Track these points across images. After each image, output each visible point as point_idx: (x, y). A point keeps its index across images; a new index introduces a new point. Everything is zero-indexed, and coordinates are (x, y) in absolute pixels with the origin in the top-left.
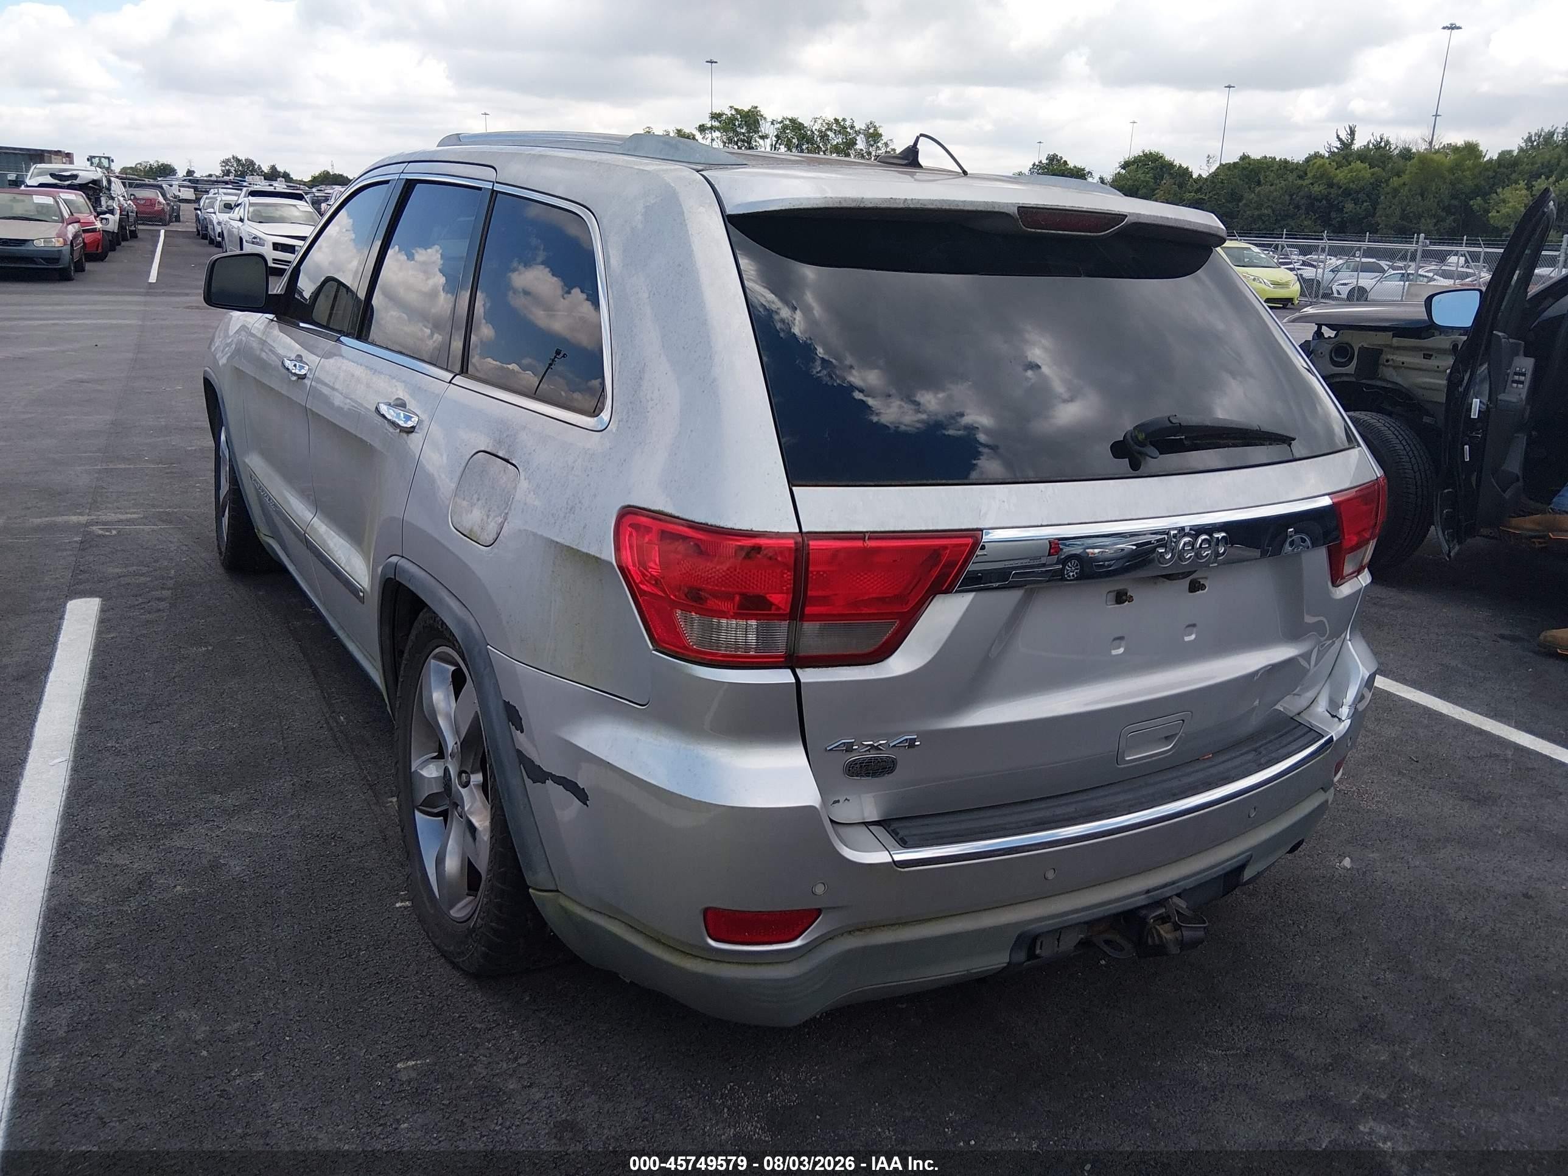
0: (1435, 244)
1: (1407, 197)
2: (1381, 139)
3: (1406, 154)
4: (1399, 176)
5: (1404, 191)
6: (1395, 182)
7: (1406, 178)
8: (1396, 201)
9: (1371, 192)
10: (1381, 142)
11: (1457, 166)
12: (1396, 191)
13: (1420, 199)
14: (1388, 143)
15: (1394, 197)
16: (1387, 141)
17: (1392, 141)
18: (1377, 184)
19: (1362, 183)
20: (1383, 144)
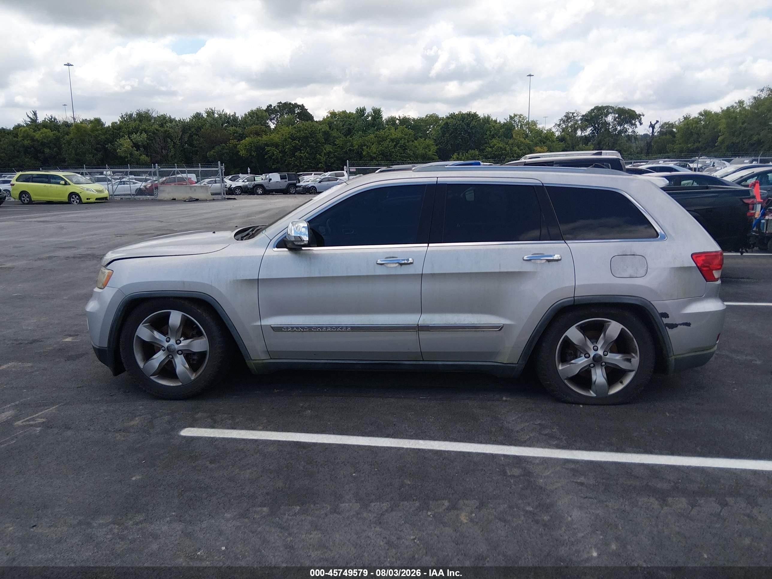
0: (163, 168)
1: (76, 144)
2: (52, 117)
3: (66, 124)
4: (68, 135)
5: (73, 142)
6: (67, 137)
7: (71, 136)
8: (71, 147)
9: (56, 142)
10: (51, 119)
11: (93, 130)
12: (69, 143)
13: (82, 145)
14: (55, 119)
15: (69, 145)
16: (55, 118)
17: (57, 117)
18: (58, 139)
19: (49, 139)
20: (53, 120)
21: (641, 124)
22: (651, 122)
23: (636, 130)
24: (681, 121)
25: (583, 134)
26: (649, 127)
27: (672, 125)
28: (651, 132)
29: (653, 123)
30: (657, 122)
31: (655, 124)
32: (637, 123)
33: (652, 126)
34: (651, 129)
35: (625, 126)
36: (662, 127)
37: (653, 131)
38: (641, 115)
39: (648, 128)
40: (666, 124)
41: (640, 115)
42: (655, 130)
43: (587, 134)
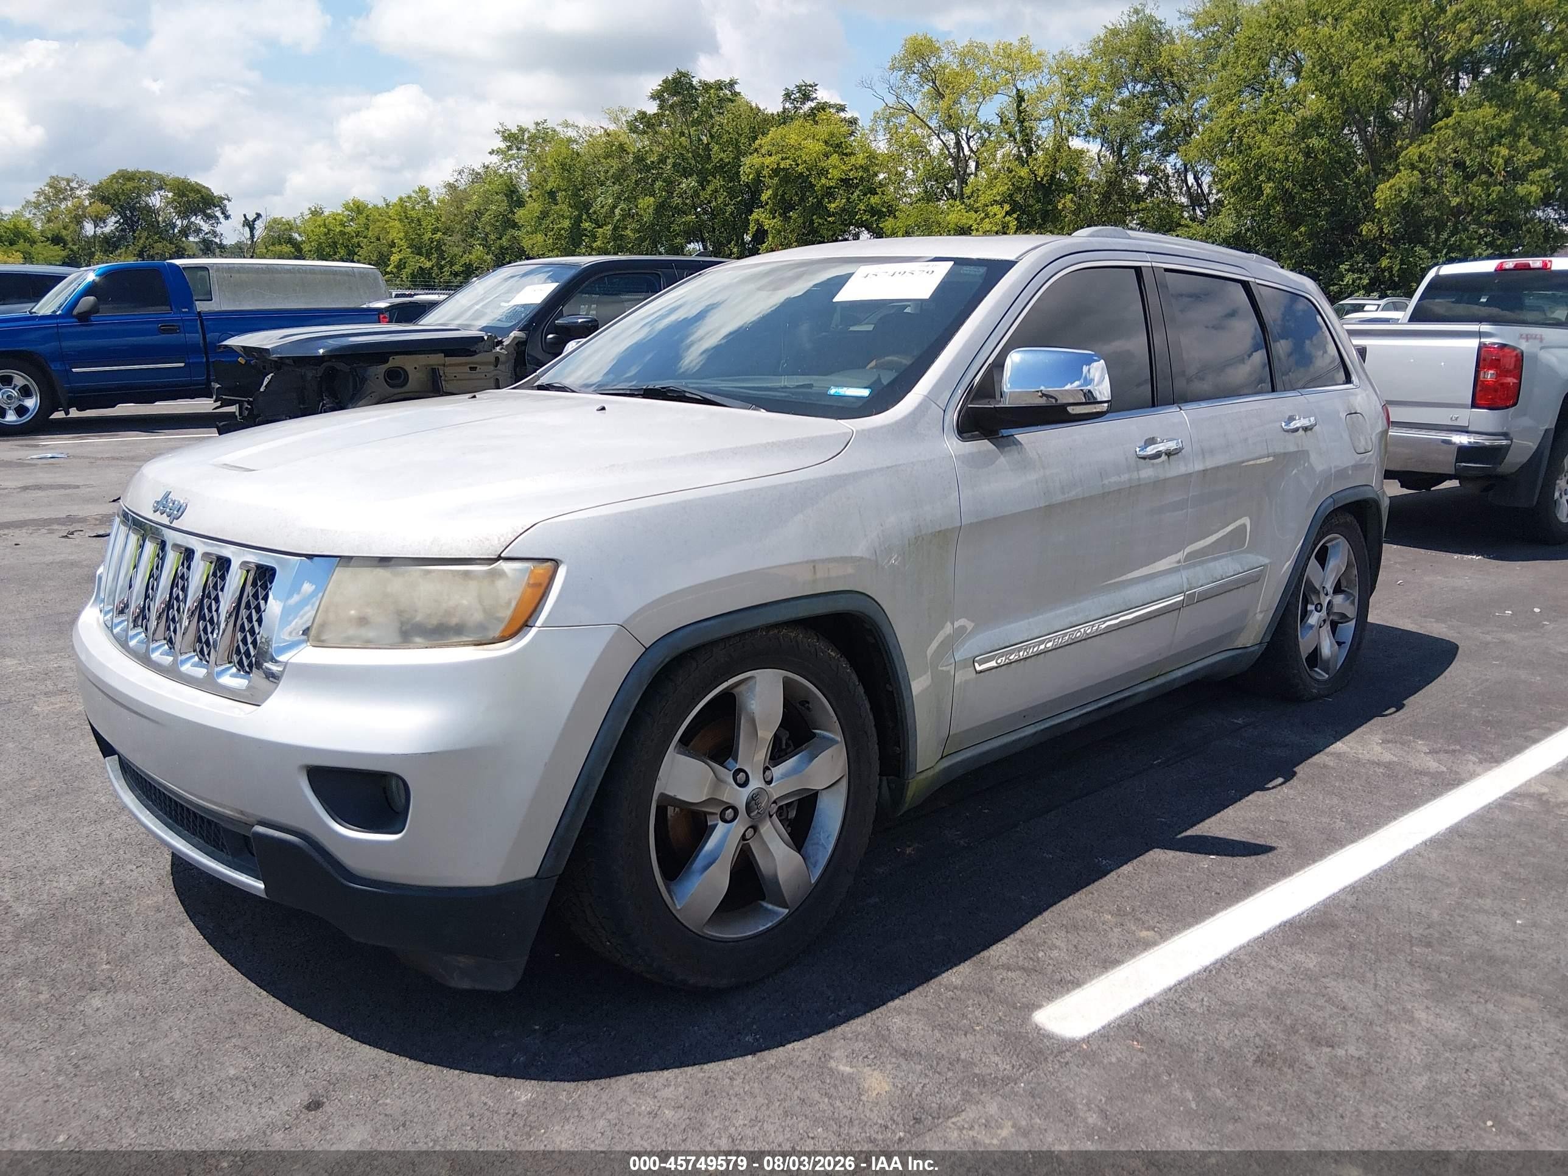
21: (227, 217)
22: (245, 216)
23: (219, 229)
24: (306, 218)
25: (99, 231)
26: (244, 226)
27: (290, 226)
28: (248, 235)
29: (250, 218)
30: (259, 216)
31: (255, 220)
32: (219, 214)
33: (250, 225)
34: (247, 229)
35: (193, 219)
36: (269, 228)
37: (252, 236)
38: (224, 199)
39: (240, 227)
40: (275, 221)
41: (221, 199)
42: (257, 233)
43: (107, 230)
